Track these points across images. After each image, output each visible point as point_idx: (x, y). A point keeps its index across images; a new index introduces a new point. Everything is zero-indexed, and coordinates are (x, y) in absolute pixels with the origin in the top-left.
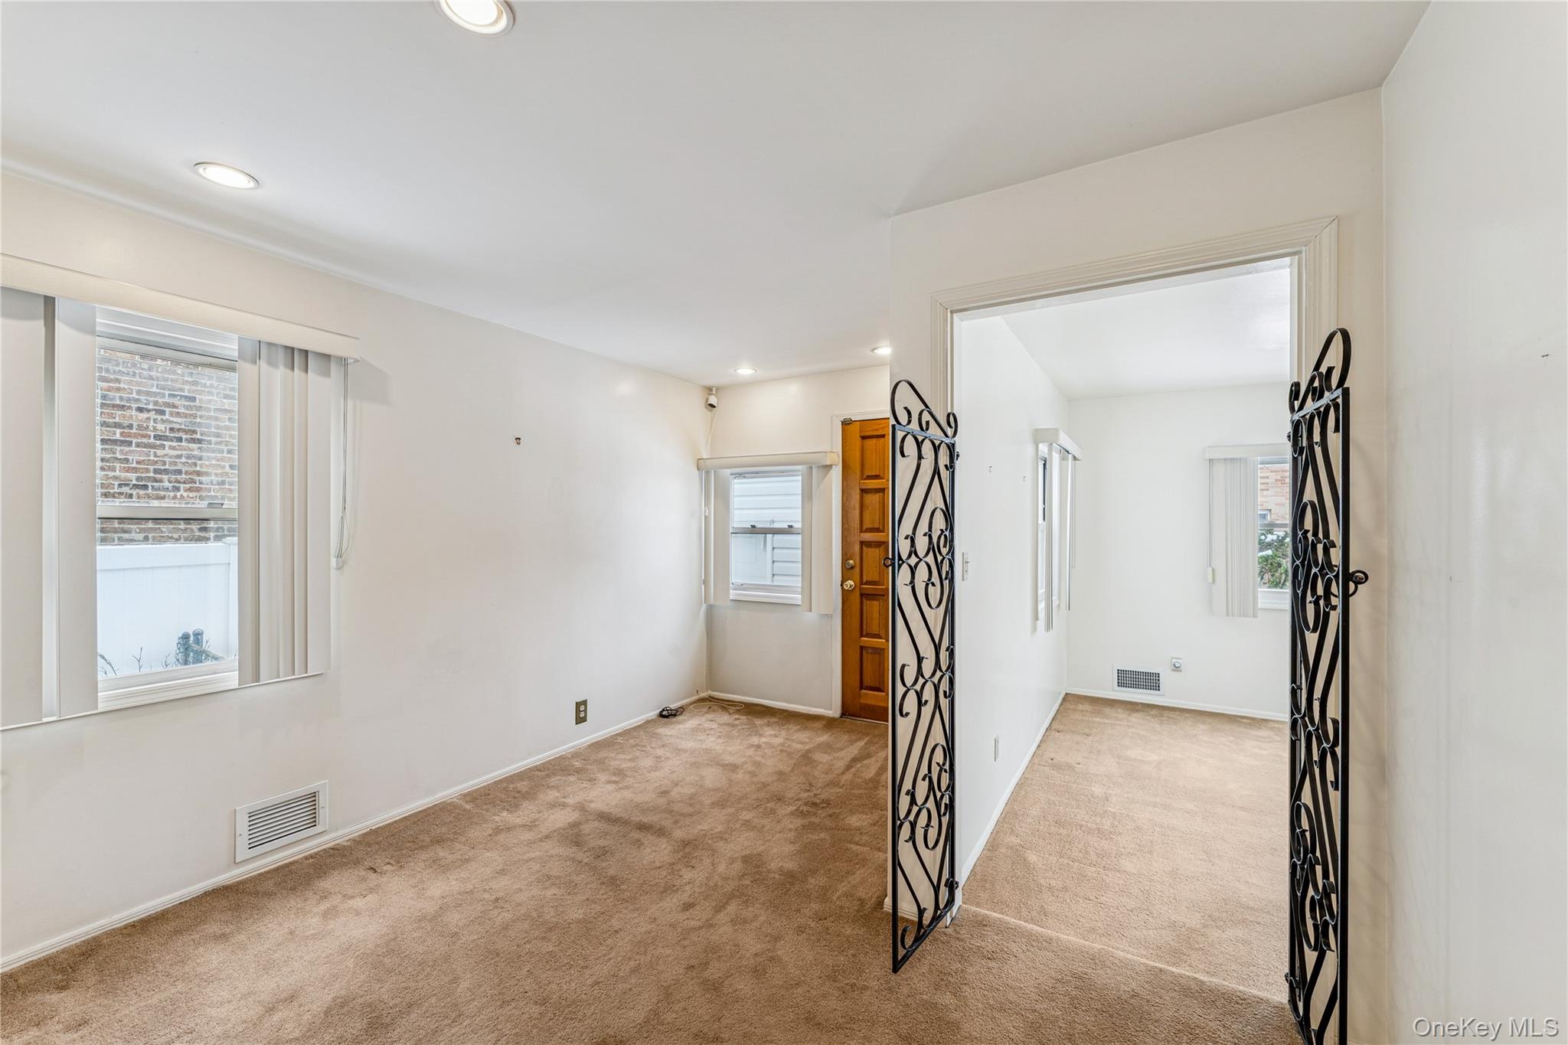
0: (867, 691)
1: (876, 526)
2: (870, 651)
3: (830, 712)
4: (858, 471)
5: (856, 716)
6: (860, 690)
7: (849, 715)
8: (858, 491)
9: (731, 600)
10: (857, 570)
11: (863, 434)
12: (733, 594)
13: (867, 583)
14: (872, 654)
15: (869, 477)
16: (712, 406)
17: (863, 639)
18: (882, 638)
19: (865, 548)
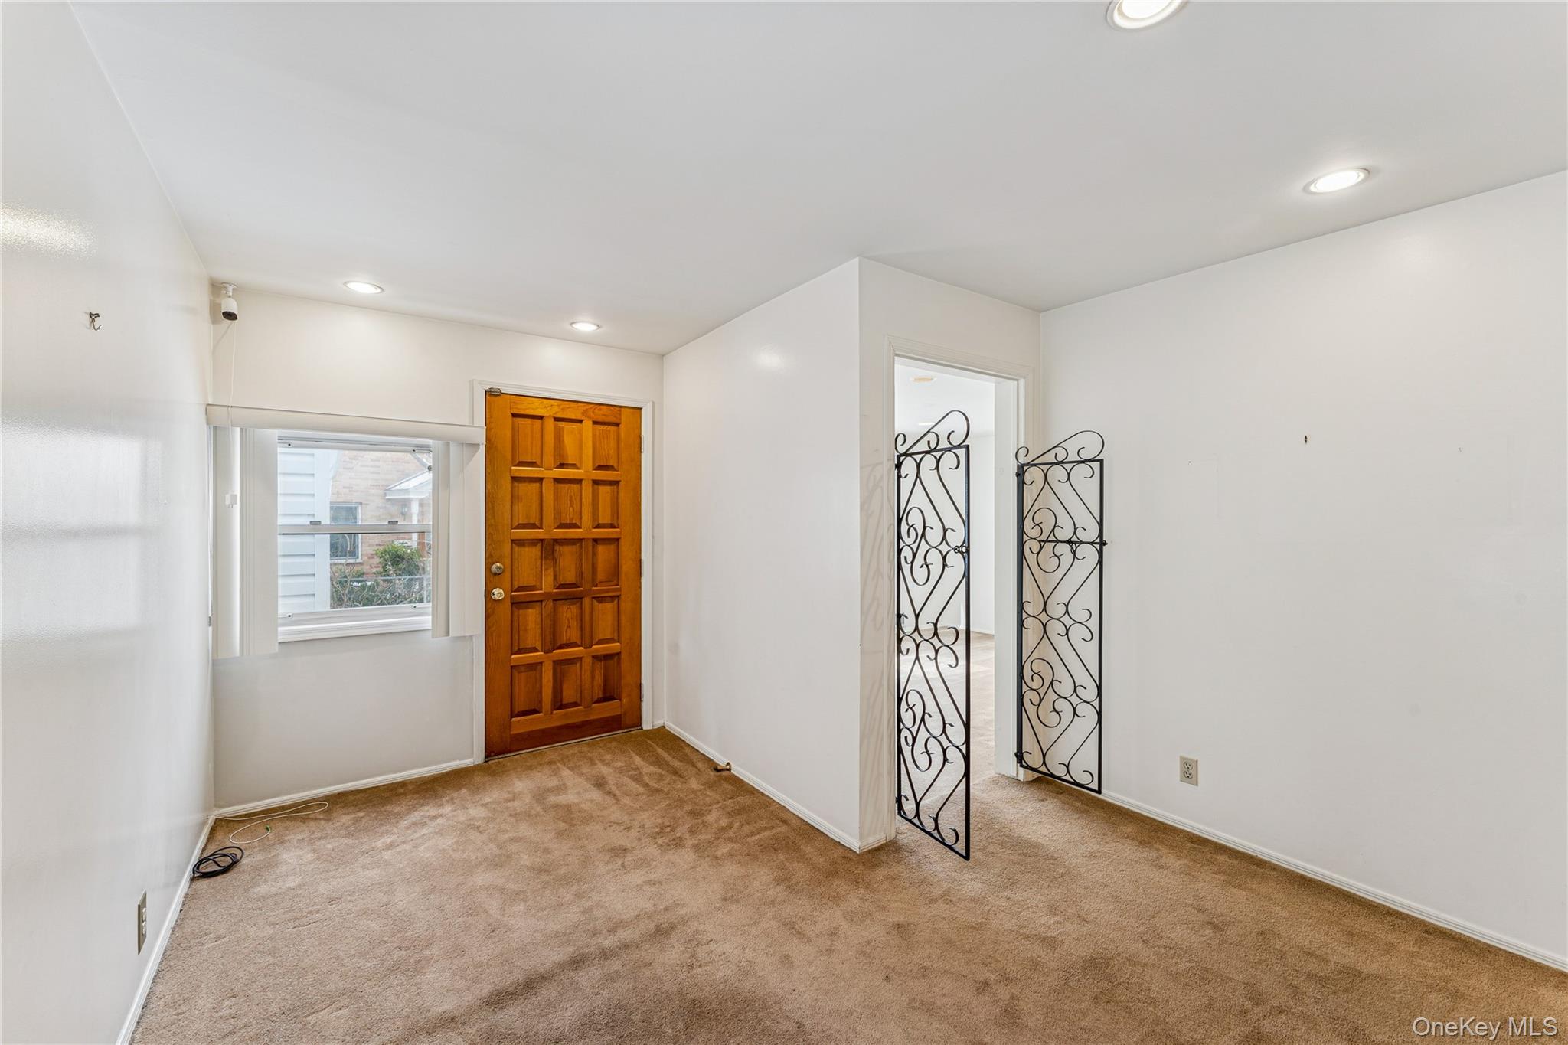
0: (519, 718)
1: (531, 522)
2: (523, 669)
3: (471, 760)
4: (509, 455)
5: (503, 753)
6: (511, 718)
7: (495, 755)
8: (509, 480)
9: (280, 643)
10: (507, 575)
11: (515, 411)
12: (284, 632)
13: (520, 589)
14: (525, 671)
15: (522, 464)
16: (230, 316)
17: (513, 656)
18: (538, 651)
19: (516, 548)
